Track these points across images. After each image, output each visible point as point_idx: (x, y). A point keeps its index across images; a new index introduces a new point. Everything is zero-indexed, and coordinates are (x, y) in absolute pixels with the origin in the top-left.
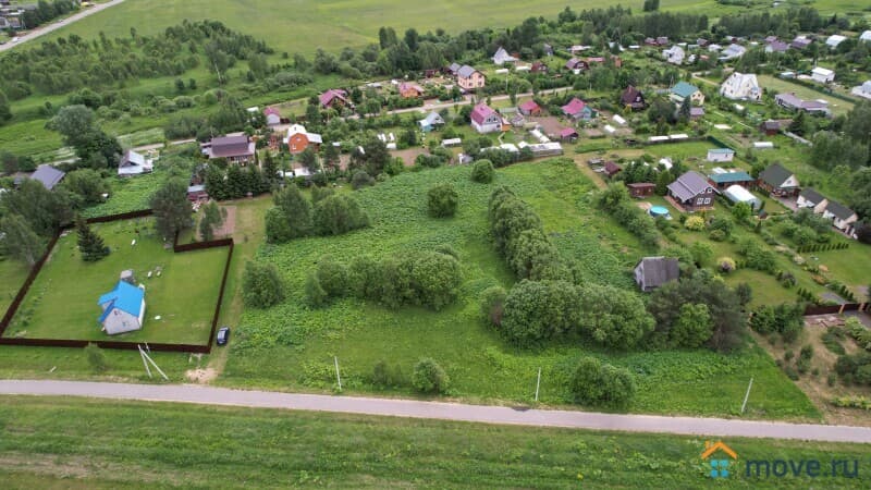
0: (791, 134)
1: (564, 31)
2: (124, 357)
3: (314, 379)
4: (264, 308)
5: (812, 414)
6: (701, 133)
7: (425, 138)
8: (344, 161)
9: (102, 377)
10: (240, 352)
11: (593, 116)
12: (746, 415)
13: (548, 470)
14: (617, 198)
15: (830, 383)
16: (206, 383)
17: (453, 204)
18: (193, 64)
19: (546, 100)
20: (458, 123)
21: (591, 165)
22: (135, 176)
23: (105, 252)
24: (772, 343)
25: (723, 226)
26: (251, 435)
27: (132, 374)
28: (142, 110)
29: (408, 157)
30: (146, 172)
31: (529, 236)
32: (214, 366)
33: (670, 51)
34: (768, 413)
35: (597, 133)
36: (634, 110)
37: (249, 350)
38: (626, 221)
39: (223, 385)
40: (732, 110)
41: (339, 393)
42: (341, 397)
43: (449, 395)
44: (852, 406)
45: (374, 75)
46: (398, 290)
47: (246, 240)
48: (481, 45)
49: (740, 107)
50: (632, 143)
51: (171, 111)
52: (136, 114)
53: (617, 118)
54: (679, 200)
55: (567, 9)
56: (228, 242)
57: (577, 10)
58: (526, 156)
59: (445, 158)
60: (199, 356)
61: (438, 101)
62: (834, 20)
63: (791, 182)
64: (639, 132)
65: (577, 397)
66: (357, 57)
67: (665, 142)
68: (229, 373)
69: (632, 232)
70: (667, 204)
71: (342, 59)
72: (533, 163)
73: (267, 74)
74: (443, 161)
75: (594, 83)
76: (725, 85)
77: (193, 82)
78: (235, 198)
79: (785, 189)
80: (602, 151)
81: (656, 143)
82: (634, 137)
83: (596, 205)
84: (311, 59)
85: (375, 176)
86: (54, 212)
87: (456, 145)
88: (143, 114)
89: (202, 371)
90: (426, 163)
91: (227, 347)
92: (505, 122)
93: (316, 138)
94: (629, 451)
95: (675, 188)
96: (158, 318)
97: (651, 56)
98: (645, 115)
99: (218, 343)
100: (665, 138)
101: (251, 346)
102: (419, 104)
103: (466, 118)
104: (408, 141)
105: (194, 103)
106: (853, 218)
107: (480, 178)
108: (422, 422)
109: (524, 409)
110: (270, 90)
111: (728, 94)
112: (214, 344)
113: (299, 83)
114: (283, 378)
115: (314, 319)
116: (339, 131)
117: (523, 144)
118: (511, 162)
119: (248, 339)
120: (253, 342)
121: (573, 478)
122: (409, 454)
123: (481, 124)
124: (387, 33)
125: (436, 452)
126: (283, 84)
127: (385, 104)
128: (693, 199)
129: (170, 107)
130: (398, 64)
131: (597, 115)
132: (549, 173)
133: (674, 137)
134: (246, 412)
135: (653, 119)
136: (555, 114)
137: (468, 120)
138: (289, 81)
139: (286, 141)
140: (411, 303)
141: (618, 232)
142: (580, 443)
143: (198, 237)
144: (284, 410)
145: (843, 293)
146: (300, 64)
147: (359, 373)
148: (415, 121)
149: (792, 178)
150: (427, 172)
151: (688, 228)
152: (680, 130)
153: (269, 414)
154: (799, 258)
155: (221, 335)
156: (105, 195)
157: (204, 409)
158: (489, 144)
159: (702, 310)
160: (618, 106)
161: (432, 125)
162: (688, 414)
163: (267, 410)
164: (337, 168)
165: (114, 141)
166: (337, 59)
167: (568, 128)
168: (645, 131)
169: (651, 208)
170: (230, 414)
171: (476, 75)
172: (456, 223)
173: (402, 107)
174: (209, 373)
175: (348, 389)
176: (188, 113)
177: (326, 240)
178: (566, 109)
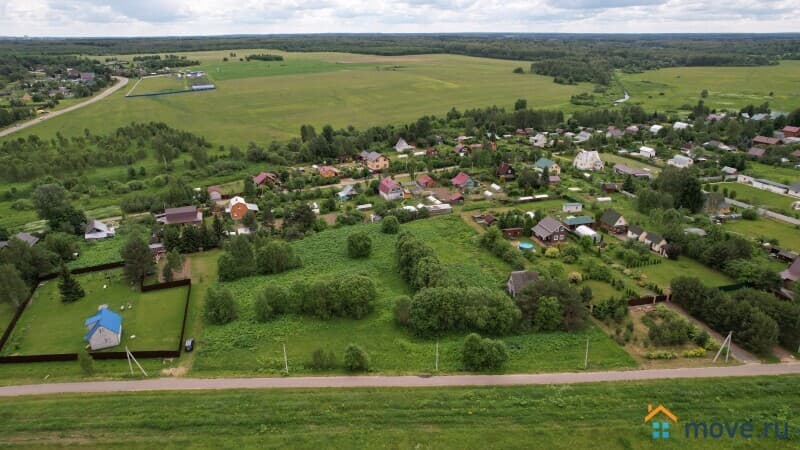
0: (624, 192)
1: (451, 126)
2: (108, 365)
3: (266, 368)
4: (221, 324)
5: (633, 364)
6: (558, 193)
7: (343, 205)
8: (278, 224)
9: (90, 379)
10: (206, 353)
11: (476, 185)
12: (589, 368)
13: (447, 412)
14: (493, 237)
15: (646, 345)
16: (179, 376)
17: (368, 247)
18: (142, 156)
19: (438, 175)
20: (369, 194)
21: (474, 218)
22: (99, 240)
23: (81, 294)
24: (607, 324)
25: (573, 253)
26: (219, 406)
27: (117, 374)
28: (99, 191)
29: (330, 219)
30: (109, 237)
31: (427, 261)
32: (183, 365)
33: (535, 138)
34: (602, 367)
35: (479, 197)
36: (508, 180)
37: (212, 353)
38: (501, 254)
39: (193, 377)
40: (582, 177)
41: (286, 376)
42: (287, 378)
43: (371, 371)
44: (659, 358)
45: (298, 162)
46: (328, 304)
47: (201, 281)
48: (385, 138)
49: (587, 175)
50: (505, 203)
51: (125, 192)
52: (93, 196)
53: (494, 186)
54: (540, 238)
55: (454, 109)
56: (186, 282)
57: (462, 110)
58: (424, 214)
59: (360, 218)
60: (171, 360)
61: (351, 179)
62: (655, 115)
63: (621, 222)
64: (510, 195)
65: (466, 366)
66: (283, 147)
67: (531, 201)
68: (197, 369)
69: (505, 261)
70: (531, 242)
71: (270, 150)
72: (430, 219)
73: (207, 163)
74: (358, 220)
75: (476, 162)
76: (576, 160)
77: (143, 169)
78: (189, 252)
79: (618, 227)
80: (482, 209)
81: (524, 202)
82: (507, 198)
83: (478, 245)
84: (244, 150)
85: (304, 232)
86: (35, 265)
87: (368, 209)
88: (100, 195)
89: (174, 369)
90: (344, 222)
91: (194, 352)
92: (407, 191)
93: (253, 207)
94: (505, 396)
95: (537, 230)
96: (133, 337)
97: (520, 142)
98: (516, 183)
99: (186, 350)
100: (531, 198)
101: (214, 350)
102: (336, 182)
103: (375, 190)
104: (330, 207)
105: (144, 185)
106: (664, 242)
107: (388, 230)
108: (352, 390)
109: (427, 377)
110: (210, 176)
111: (579, 166)
112: (182, 351)
113: (234, 169)
114: (242, 370)
115: (262, 330)
116: (272, 201)
117: (420, 206)
118: (412, 219)
119: (210, 345)
120: (214, 347)
121: (467, 414)
122: (344, 409)
123: (387, 193)
124: (308, 130)
125: (364, 407)
126: (221, 170)
127: (308, 182)
128: (551, 236)
129: (123, 189)
130: (318, 153)
131: (479, 184)
132: (443, 225)
133: (538, 197)
134: (215, 392)
135: (521, 186)
136: (446, 185)
137: (376, 192)
138: (227, 167)
139: (228, 210)
140: (339, 316)
141: (495, 261)
142: (470, 393)
143: (161, 279)
144: (244, 389)
145: (656, 290)
146: (235, 154)
147: (301, 362)
148: (334, 193)
149: (621, 219)
150: (346, 228)
151: (547, 257)
152: (543, 192)
153: (232, 392)
154: (627, 271)
155: (188, 343)
156: (76, 254)
157: (179, 393)
158: (394, 207)
159: (553, 300)
160: (495, 177)
161: (348, 196)
162: (547, 371)
163: (231, 390)
164: (273, 227)
165: (80, 213)
166: (266, 150)
167: (456, 194)
168: (516, 194)
169: (520, 245)
170: (201, 395)
171: (382, 159)
172: (370, 262)
173: (322, 185)
174: (181, 370)
175: (294, 371)
176: (140, 193)
177: (268, 277)
178: (454, 181)
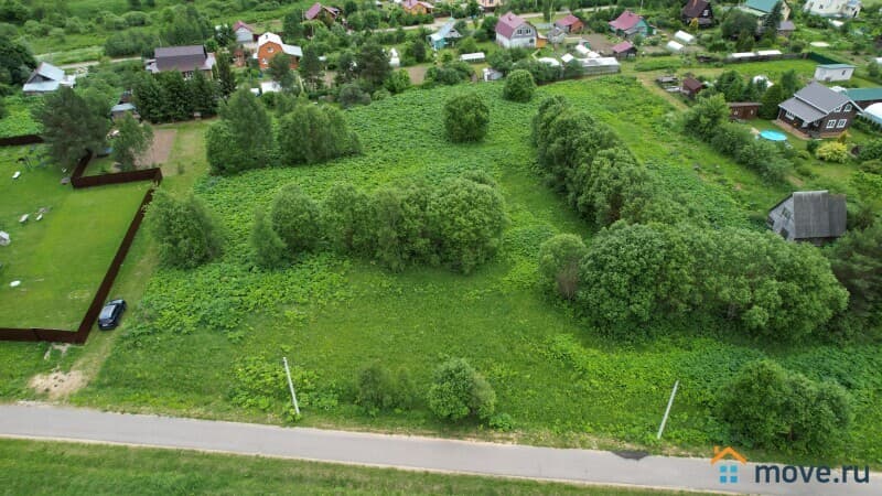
3: (255, 393)
4: (187, 268)
6: (797, 49)
7: (436, 54)
8: (329, 78)
11: (650, 33)
14: (715, 118)
16: (61, 399)
17: (481, 122)
19: (588, 18)
20: (480, 38)
21: (659, 83)
22: (44, 94)
29: (417, 74)
30: (63, 90)
31: (611, 157)
32: (84, 367)
35: (658, 50)
36: (702, 27)
37: (149, 339)
39: (90, 405)
40: (825, 26)
46: (403, 240)
49: (836, 23)
50: (708, 60)
53: (681, 34)
54: (798, 123)
58: (573, 72)
59: (465, 74)
60: (64, 348)
61: (451, 18)
64: (715, 48)
67: (752, 60)
68: (106, 381)
72: (584, 80)
74: (463, 78)
78: (179, 120)
80: (670, 69)
81: (740, 60)
82: (709, 54)
83: (681, 129)
85: (372, 93)
87: (478, 61)
88: (82, 30)
89: (60, 375)
90: (440, 79)
91: (115, 333)
92: (541, 36)
93: (296, 51)
95: (790, 107)
96: (15, 283)
98: (718, 31)
99: (101, 326)
100: (751, 54)
101: (154, 332)
102: (427, 22)
103: (489, 33)
104: (417, 55)
105: (149, 20)
107: (515, 95)
109: (637, 455)
110: (245, 10)
112: (95, 327)
116: (325, 43)
117: (568, 58)
118: (553, 80)
119: (151, 319)
123: (509, 38)
127: (387, 20)
128: (821, 122)
129: (117, 23)
131: (655, 32)
132: (607, 91)
133: (763, 53)
135: (728, 35)
136: (601, 31)
137: (491, 35)
139: (255, 56)
140: (425, 263)
141: (722, 163)
143: (113, 168)
144: (192, 454)
147: (333, 383)
148: (425, 35)
150: (442, 89)
151: (822, 159)
152: (768, 47)
153: (162, 461)
158: (524, 57)
160: (683, 22)
161: (446, 39)
163: (162, 454)
165: (21, 50)
167: (623, 45)
168: (722, 48)
172: (485, 151)
173: (407, 25)
174: (74, 380)
175: (314, 413)
176: (141, 31)
178: (615, 24)
